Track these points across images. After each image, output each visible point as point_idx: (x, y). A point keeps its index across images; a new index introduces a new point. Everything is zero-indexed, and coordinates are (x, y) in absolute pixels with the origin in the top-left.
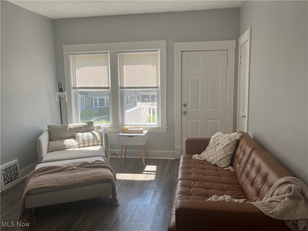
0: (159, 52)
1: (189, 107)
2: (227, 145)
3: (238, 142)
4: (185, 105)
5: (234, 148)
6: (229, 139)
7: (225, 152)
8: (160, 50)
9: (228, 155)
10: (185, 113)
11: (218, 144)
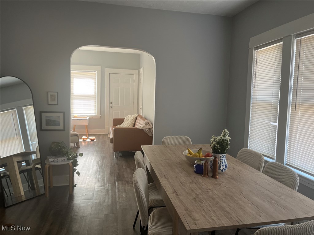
0: (96, 72)
1: (114, 104)
2: (132, 119)
3: (137, 118)
4: (111, 103)
5: (135, 121)
6: (133, 117)
7: (131, 123)
8: (97, 72)
9: (132, 124)
10: (111, 108)
11: (128, 120)
